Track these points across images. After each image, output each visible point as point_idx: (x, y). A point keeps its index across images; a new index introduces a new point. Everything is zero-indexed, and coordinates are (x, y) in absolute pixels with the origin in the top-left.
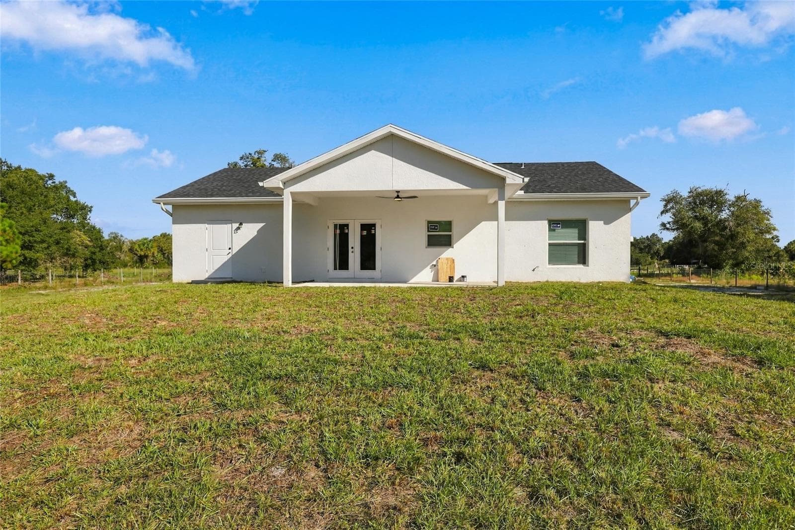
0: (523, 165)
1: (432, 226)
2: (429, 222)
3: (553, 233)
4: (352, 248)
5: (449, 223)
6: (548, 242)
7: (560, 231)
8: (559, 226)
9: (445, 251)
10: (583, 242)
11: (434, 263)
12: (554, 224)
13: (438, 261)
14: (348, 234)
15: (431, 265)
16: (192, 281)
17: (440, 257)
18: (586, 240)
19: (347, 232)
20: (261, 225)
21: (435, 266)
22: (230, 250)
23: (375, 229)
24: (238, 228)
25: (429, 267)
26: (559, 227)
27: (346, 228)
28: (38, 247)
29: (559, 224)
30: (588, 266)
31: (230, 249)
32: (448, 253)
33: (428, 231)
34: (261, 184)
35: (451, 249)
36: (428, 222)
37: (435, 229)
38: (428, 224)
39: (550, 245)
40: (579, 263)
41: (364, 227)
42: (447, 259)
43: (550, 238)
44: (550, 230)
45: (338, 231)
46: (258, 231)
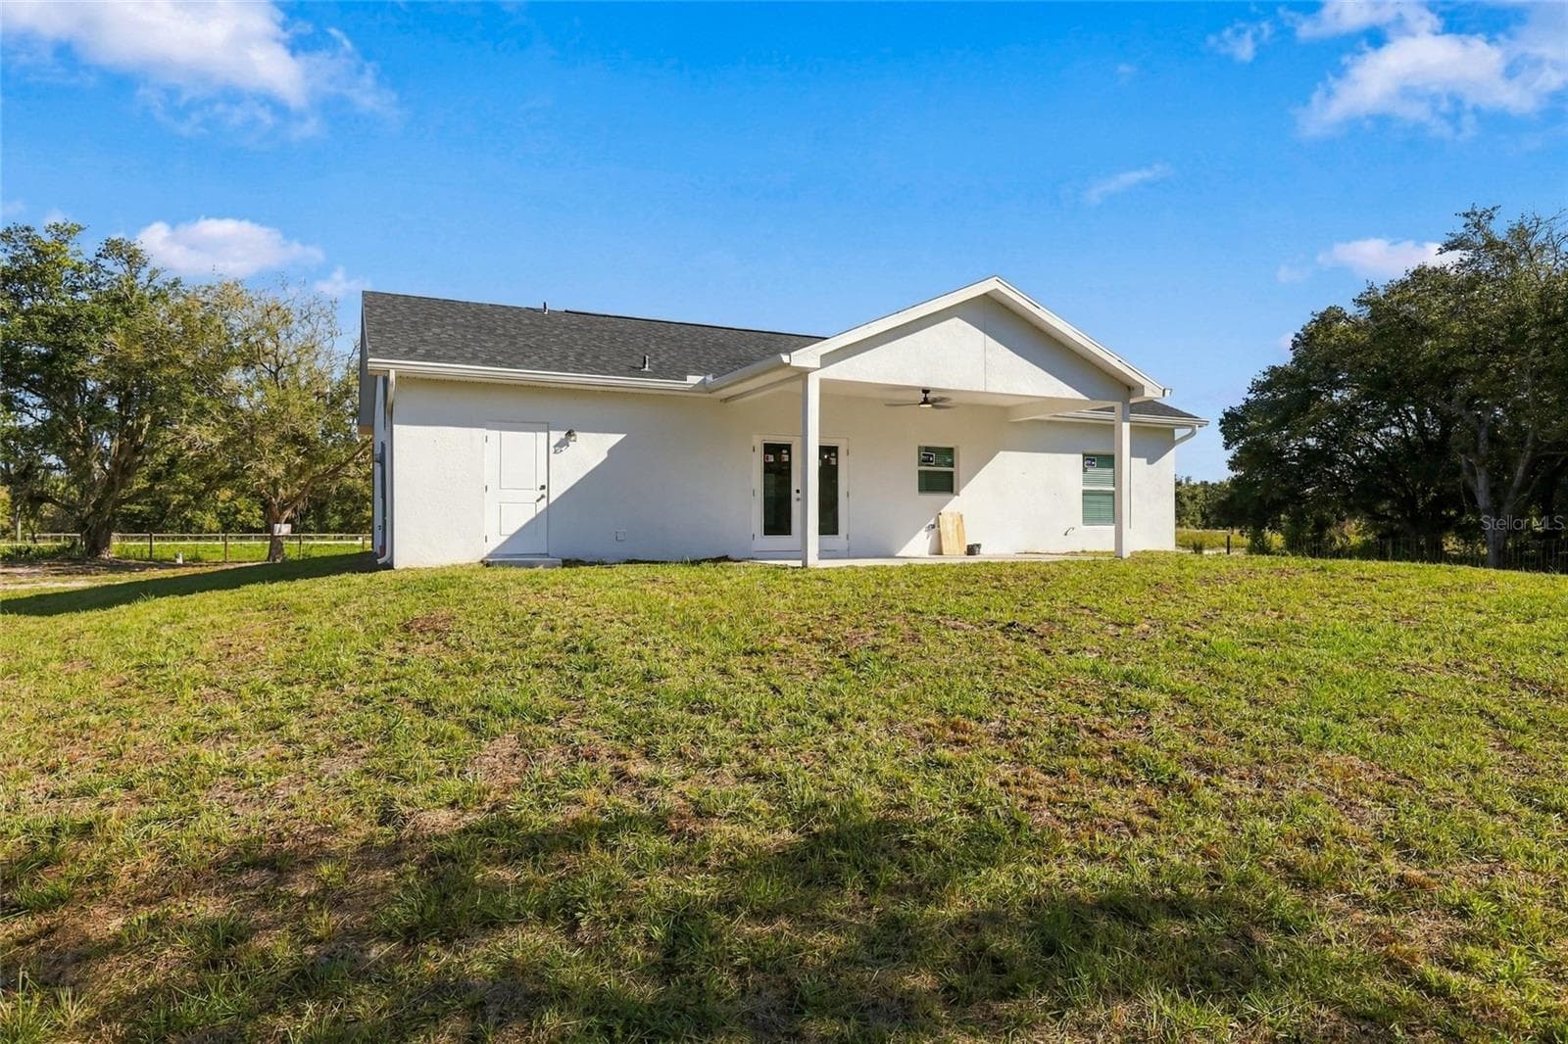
1: (928, 454)
3: (1087, 474)
4: (797, 492)
5: (950, 451)
6: (1081, 488)
7: (1093, 471)
8: (1092, 463)
9: (948, 501)
11: (933, 521)
12: (1088, 460)
13: (938, 517)
14: (789, 463)
15: (928, 524)
17: (942, 511)
20: (615, 439)
21: (933, 526)
22: (545, 492)
23: (836, 457)
24: (562, 444)
25: (925, 528)
26: (1093, 465)
27: (785, 452)
29: (1093, 460)
31: (543, 487)
32: (953, 504)
33: (920, 464)
34: (785, 359)
35: (955, 496)
36: (922, 448)
37: (928, 460)
38: (918, 453)
39: (1085, 493)
42: (952, 514)
43: (1086, 481)
44: (1085, 469)
45: (771, 459)
46: (610, 451)
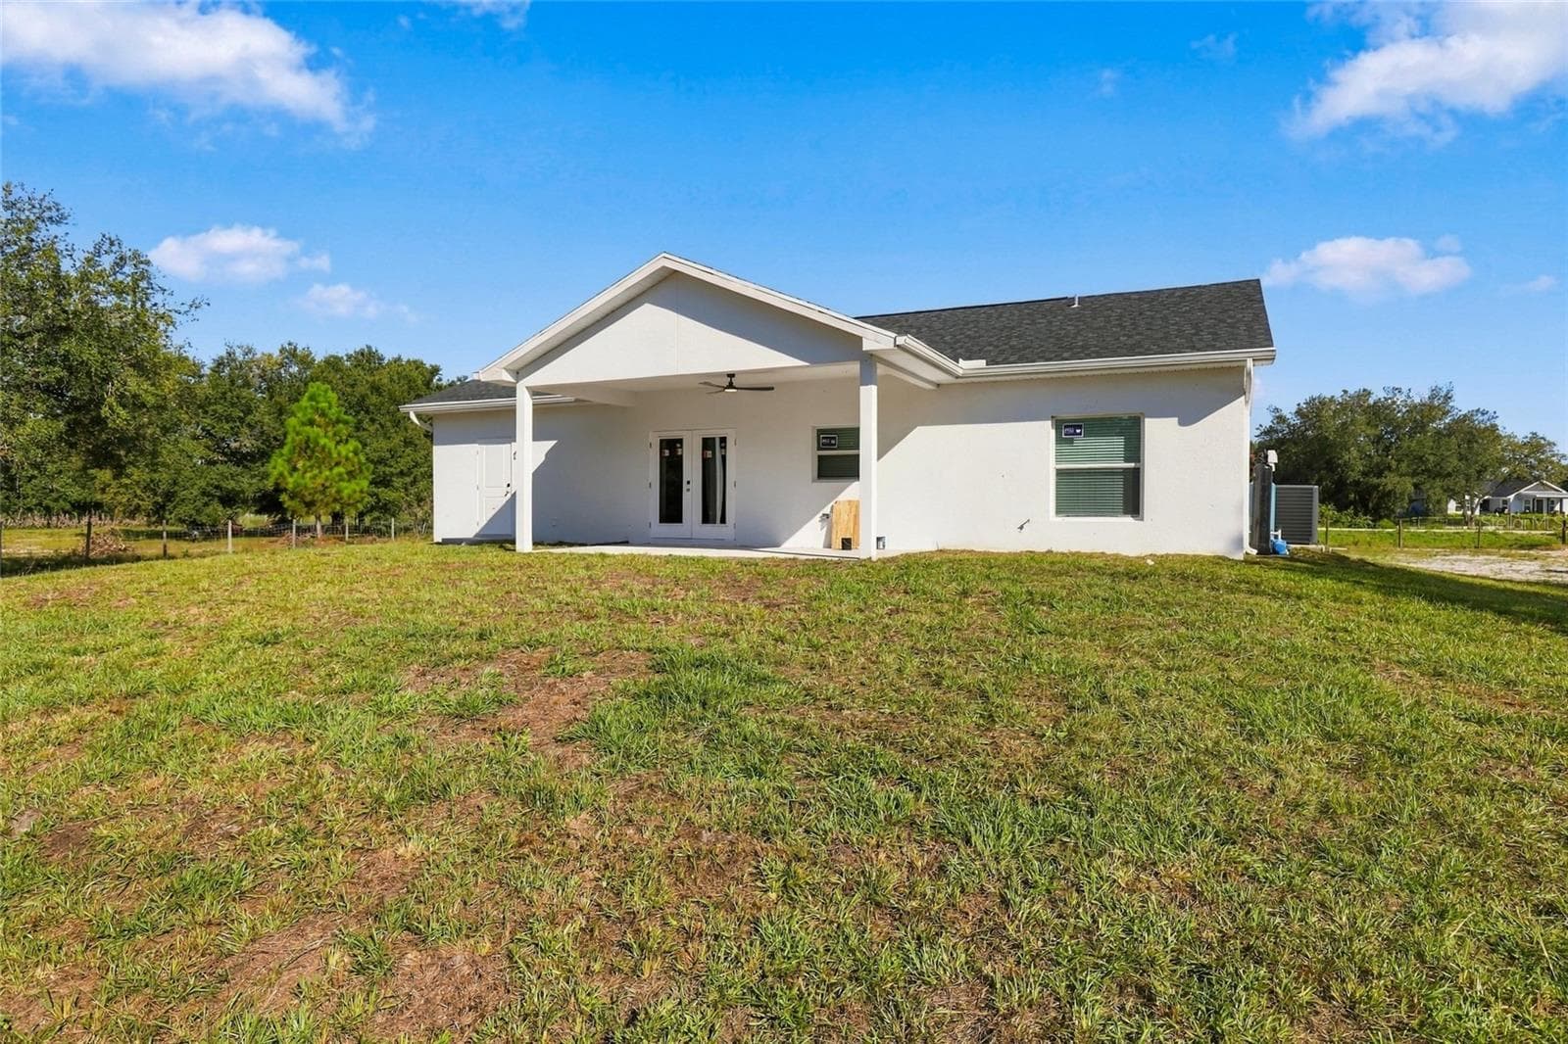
0: (1077, 302)
1: (825, 438)
2: (820, 432)
3: (1066, 447)
4: (688, 483)
5: (855, 433)
6: (1052, 466)
7: (1081, 442)
8: (1078, 431)
9: (845, 488)
10: (1132, 465)
11: (827, 510)
12: (1068, 430)
13: (832, 507)
14: (682, 456)
15: (821, 514)
16: (443, 540)
17: (837, 499)
18: (1139, 462)
19: (679, 453)
21: (827, 516)
22: (509, 489)
23: (725, 447)
25: (818, 517)
26: (1080, 434)
27: (678, 446)
28: (397, 482)
29: (1080, 427)
30: (1142, 520)
31: (508, 485)
32: (851, 491)
33: (819, 449)
35: (857, 483)
36: (818, 430)
37: (829, 446)
38: (818, 436)
39: (1060, 473)
40: (1126, 512)
41: (707, 444)
42: (848, 503)
43: (1059, 459)
44: (1059, 440)
45: (667, 453)
46: (546, 455)
